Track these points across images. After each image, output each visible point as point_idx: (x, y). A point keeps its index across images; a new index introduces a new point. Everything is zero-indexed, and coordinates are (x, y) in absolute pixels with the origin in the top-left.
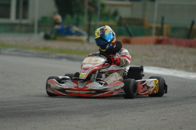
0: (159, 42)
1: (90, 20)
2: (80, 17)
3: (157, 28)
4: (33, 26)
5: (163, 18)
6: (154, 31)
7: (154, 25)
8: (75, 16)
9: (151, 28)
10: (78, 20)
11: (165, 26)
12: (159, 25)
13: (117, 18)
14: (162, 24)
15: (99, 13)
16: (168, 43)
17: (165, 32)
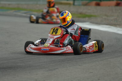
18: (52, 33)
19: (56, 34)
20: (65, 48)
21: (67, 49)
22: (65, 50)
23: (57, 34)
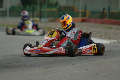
0: (83, 21)
1: (41, 8)
2: (35, 6)
3: (82, 12)
4: (6, 12)
5: (86, 6)
6: (80, 14)
7: (80, 11)
8: (32, 6)
9: (78, 12)
10: (34, 8)
11: (87, 11)
12: (84, 11)
13: (58, 7)
14: (86, 9)
15: (46, 3)
16: (89, 21)
17: (87, 14)
18: (48, 36)
19: (51, 36)
20: (57, 49)
21: (59, 50)
22: (57, 50)
23: (53, 36)
